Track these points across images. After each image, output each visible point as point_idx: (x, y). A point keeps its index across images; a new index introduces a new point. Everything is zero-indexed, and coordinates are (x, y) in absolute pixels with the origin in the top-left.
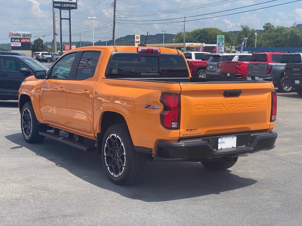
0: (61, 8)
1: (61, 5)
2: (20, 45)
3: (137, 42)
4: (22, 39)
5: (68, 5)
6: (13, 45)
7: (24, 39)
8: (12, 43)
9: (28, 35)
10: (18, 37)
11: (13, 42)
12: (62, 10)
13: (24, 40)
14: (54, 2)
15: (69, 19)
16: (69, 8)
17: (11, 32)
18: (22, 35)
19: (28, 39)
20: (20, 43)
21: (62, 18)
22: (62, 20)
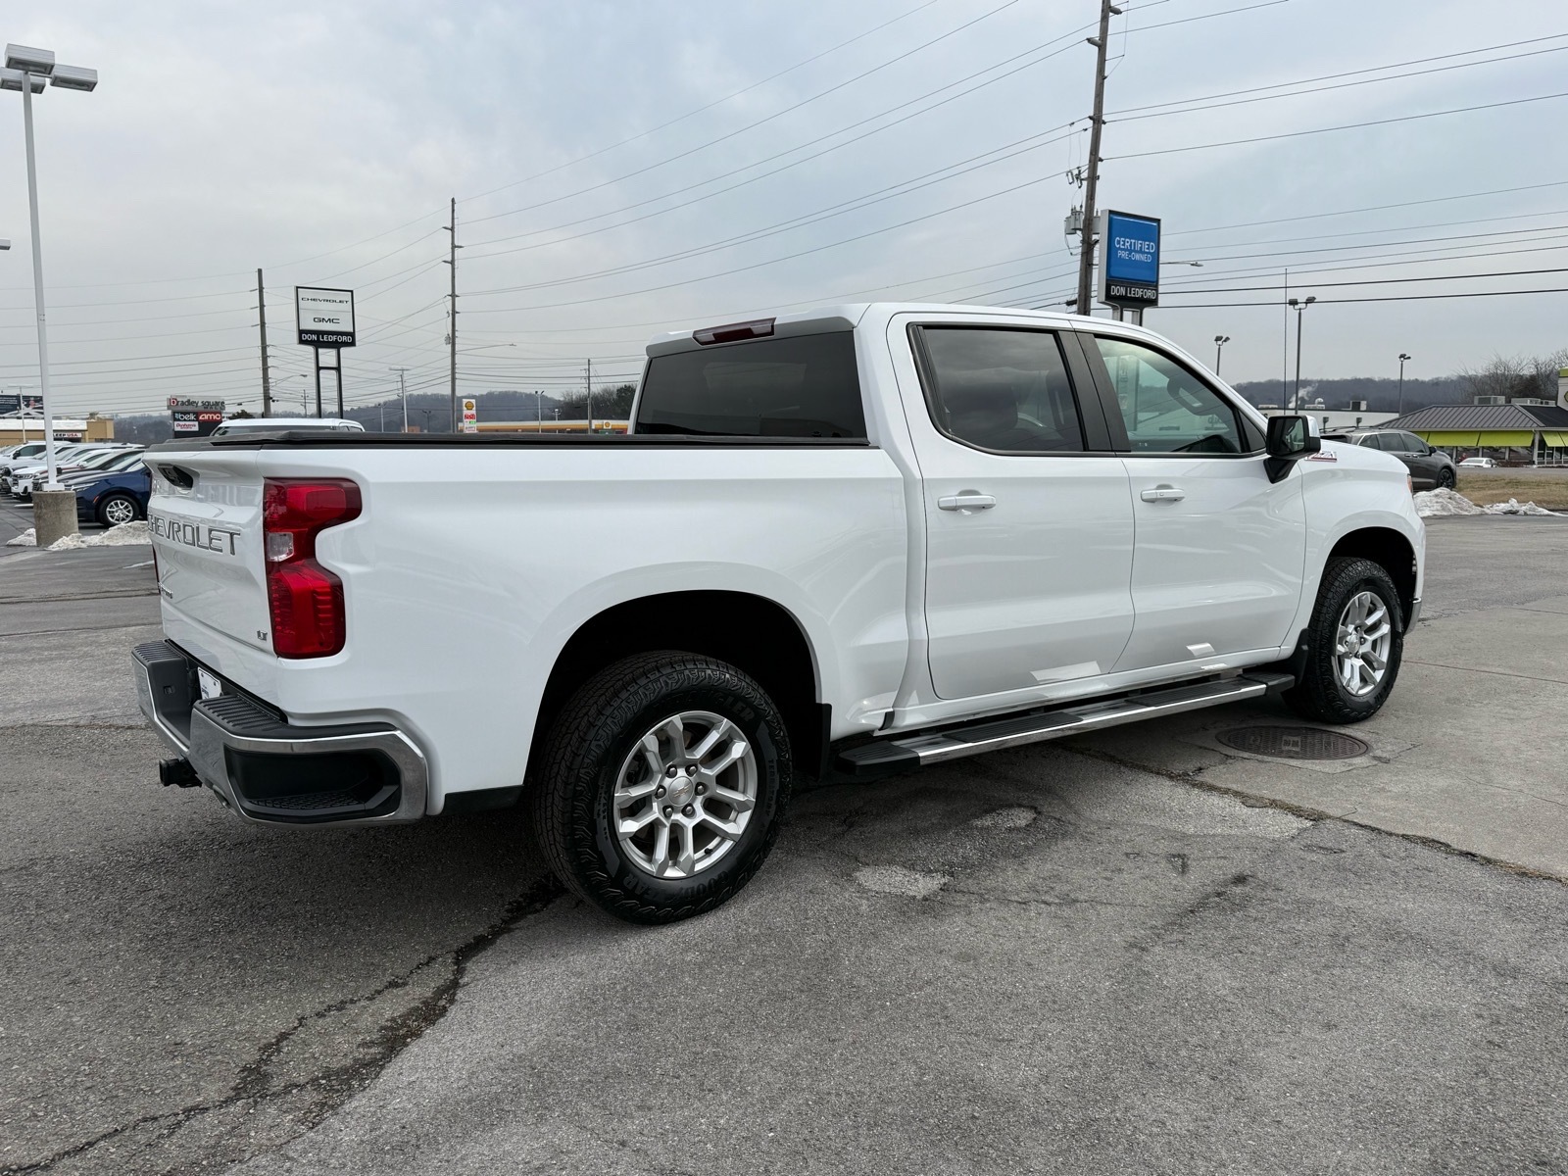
0: (318, 344)
1: (318, 338)
2: (196, 429)
3: (467, 417)
4: (202, 413)
5: (334, 338)
6: (178, 429)
7: (207, 413)
8: (176, 423)
9: (217, 403)
10: (189, 408)
11: (179, 420)
12: (320, 350)
13: (206, 417)
14: (301, 332)
15: (338, 369)
16: (337, 346)
17: (175, 397)
18: (200, 404)
19: (215, 413)
20: (196, 423)
21: (321, 364)
22: (321, 371)
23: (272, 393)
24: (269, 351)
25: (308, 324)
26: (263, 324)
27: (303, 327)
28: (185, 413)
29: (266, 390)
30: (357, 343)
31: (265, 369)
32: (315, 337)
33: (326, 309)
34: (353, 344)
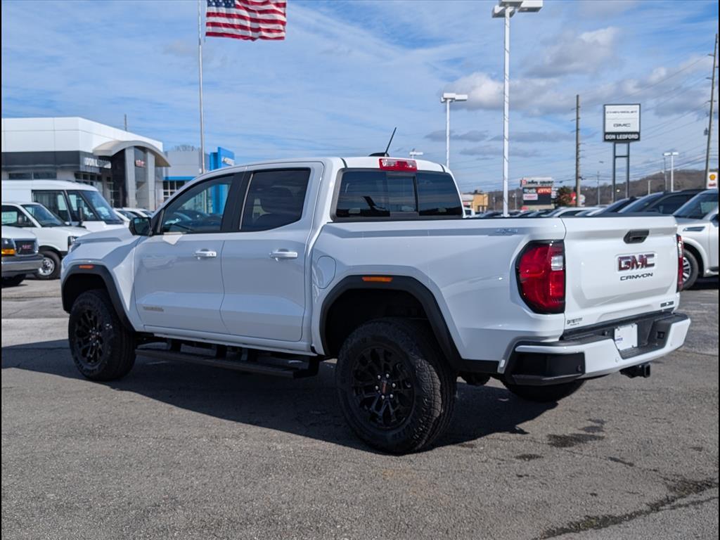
0: (616, 141)
2: (536, 198)
3: (711, 186)
6: (525, 199)
7: (542, 188)
8: (524, 195)
9: (549, 182)
10: (533, 185)
11: (526, 193)
13: (542, 190)
14: (606, 134)
15: (628, 156)
16: (628, 141)
17: (524, 179)
18: (539, 183)
19: (547, 188)
20: (536, 195)
21: (617, 154)
22: (617, 160)
23: (580, 174)
25: (609, 128)
27: (607, 130)
28: (530, 188)
29: (577, 172)
30: (641, 138)
32: (613, 137)
33: (622, 118)
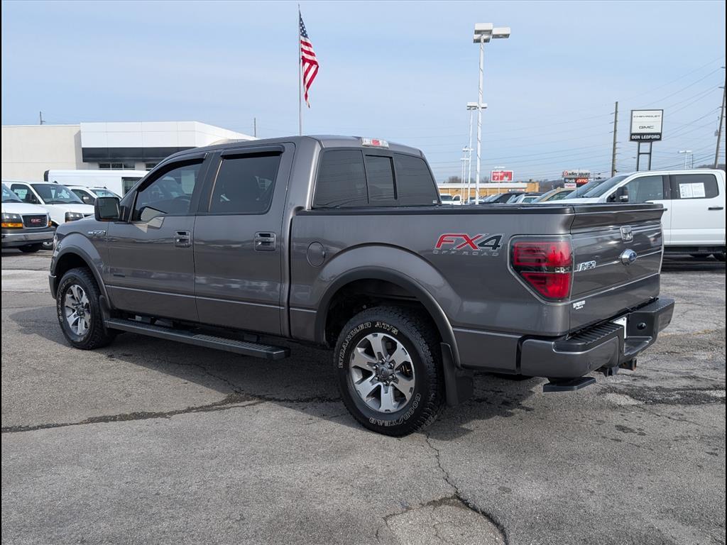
0: (640, 141)
1: (641, 137)
2: (575, 187)
4: (578, 178)
7: (581, 179)
9: (586, 174)
10: (573, 176)
11: (567, 183)
14: (632, 134)
15: (650, 154)
16: (651, 140)
17: (566, 170)
19: (585, 179)
20: (575, 184)
21: (641, 151)
22: (640, 156)
23: (616, 168)
24: (617, 145)
25: (635, 130)
26: (615, 131)
27: (633, 132)
28: (570, 179)
29: (613, 165)
30: (662, 138)
31: (614, 155)
32: (639, 137)
33: (647, 121)
34: (660, 139)
